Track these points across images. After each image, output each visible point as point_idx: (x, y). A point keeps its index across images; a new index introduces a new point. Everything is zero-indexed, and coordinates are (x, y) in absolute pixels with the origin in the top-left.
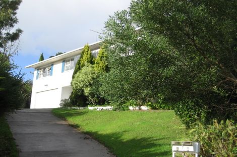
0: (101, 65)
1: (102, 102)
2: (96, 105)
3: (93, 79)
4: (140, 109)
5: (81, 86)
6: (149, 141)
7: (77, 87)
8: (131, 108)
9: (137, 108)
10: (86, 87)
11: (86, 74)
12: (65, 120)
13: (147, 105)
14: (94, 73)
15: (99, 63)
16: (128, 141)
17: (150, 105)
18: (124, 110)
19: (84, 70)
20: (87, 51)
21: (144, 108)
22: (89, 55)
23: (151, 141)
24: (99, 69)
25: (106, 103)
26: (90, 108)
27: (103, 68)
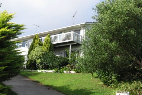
0: (47, 46)
1: (46, 68)
2: (42, 69)
3: (42, 54)
4: (70, 72)
5: (35, 58)
6: (86, 91)
7: (32, 59)
8: (65, 72)
9: (68, 72)
10: (37, 59)
11: (38, 51)
12: (28, 78)
13: (74, 71)
14: (43, 51)
15: (45, 45)
16: (74, 91)
17: (76, 71)
18: (61, 73)
19: (36, 49)
20: (38, 38)
21: (72, 72)
22: (38, 40)
23: (87, 91)
24: (45, 49)
25: (49, 69)
26: (39, 71)
27: (48, 49)
